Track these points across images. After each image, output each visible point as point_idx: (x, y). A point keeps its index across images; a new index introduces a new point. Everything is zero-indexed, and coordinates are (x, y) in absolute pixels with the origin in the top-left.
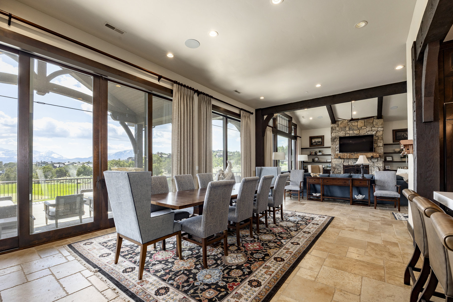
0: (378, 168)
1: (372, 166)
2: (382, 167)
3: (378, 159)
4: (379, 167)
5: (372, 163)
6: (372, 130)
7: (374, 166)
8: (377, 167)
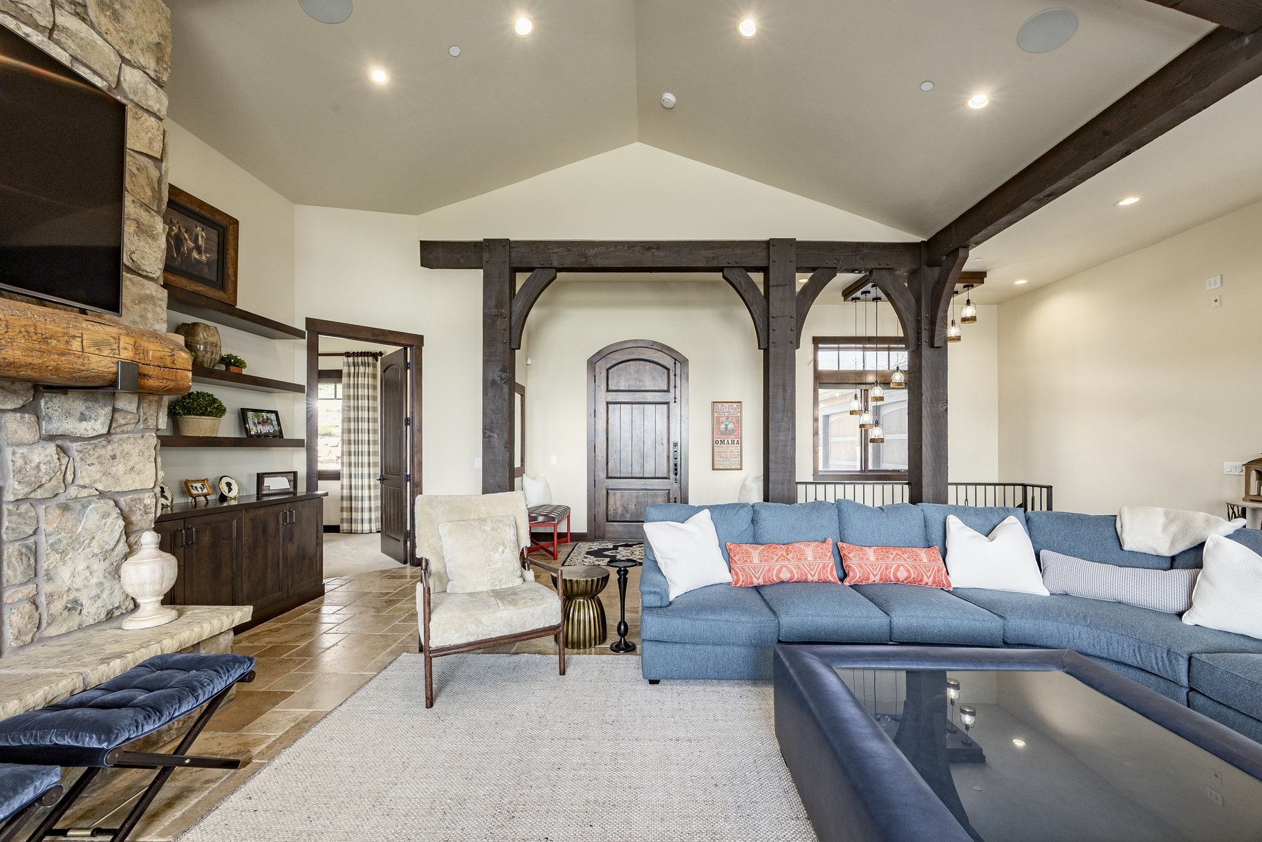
0: (117, 504)
1: (39, 494)
2: (149, 500)
3: (114, 410)
4: (122, 501)
5: (51, 448)
6: (54, 24)
7: (73, 491)
8: (102, 495)
